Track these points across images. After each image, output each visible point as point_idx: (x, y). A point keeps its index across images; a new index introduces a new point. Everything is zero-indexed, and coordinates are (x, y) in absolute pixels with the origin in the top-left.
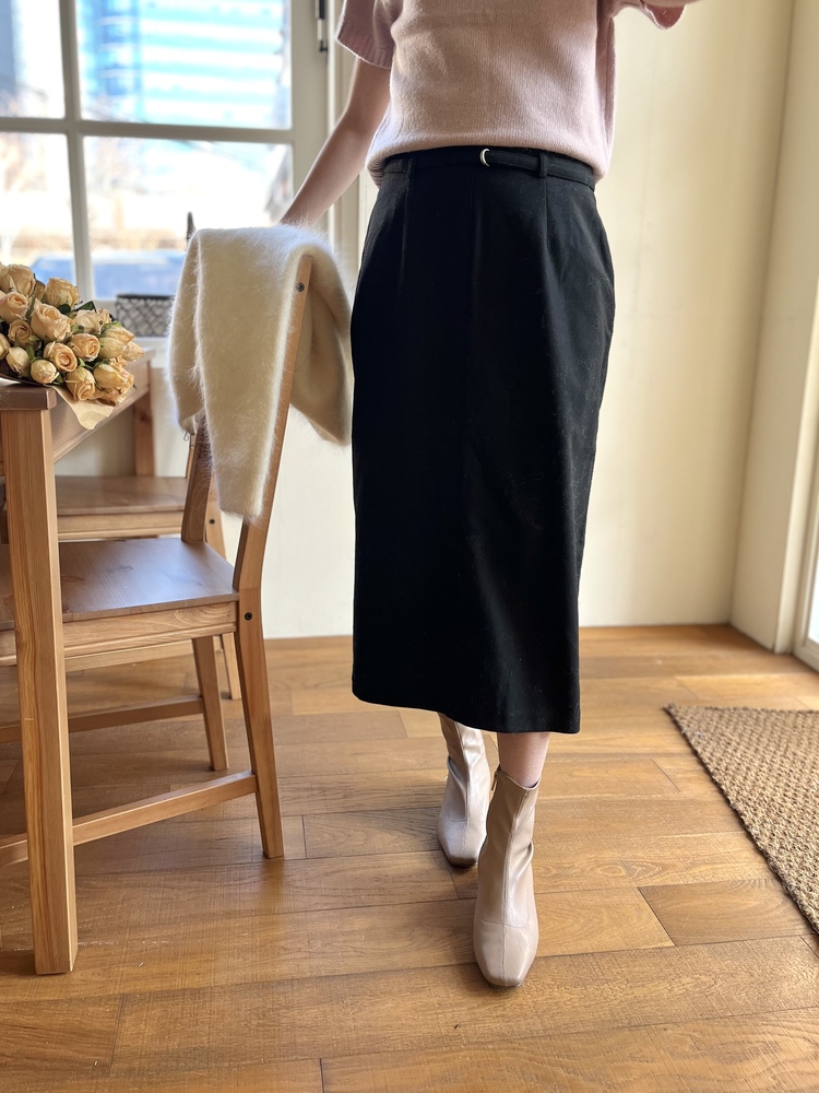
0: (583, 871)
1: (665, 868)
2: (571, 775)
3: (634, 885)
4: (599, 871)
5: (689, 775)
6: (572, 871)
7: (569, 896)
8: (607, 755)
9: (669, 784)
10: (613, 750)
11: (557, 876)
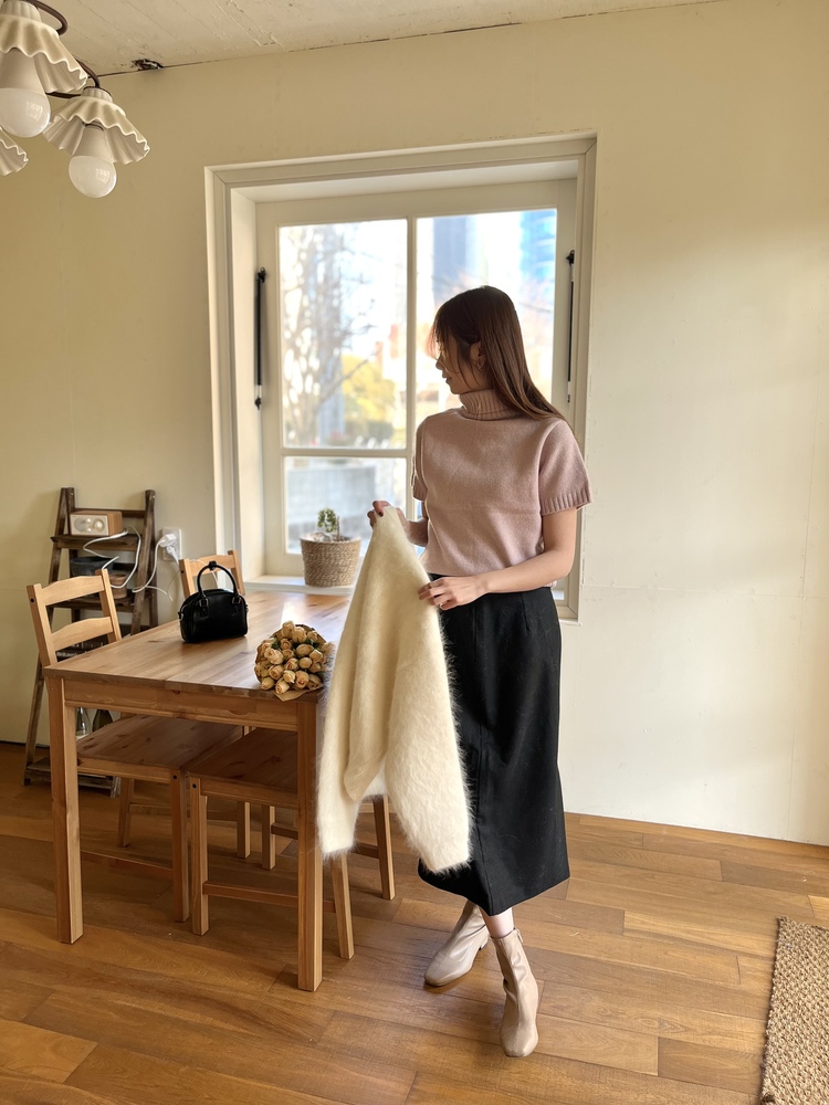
0: (629, 1018)
1: (687, 1030)
2: (666, 953)
3: (658, 1034)
4: (640, 1020)
5: (759, 974)
6: (622, 1016)
7: (609, 1030)
8: (704, 945)
9: (736, 977)
10: (712, 943)
11: (610, 1016)
